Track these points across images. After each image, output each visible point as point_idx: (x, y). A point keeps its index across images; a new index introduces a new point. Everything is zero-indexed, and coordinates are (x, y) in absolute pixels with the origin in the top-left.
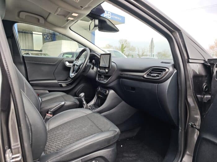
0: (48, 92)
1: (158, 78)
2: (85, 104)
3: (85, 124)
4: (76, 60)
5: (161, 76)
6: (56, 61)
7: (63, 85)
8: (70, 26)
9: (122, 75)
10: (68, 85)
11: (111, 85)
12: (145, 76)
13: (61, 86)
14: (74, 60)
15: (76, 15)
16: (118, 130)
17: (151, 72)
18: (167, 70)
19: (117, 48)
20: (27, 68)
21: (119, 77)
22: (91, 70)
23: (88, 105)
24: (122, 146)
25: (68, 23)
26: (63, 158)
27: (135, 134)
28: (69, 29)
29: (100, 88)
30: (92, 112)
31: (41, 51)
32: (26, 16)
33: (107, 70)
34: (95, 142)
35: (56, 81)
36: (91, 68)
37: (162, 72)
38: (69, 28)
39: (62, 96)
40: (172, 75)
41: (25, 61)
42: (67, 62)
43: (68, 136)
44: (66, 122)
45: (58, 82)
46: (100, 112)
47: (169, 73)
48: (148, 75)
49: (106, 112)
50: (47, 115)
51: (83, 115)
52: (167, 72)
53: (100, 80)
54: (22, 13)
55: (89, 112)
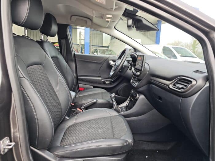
0: (92, 87)
1: (183, 90)
2: (115, 105)
3: (103, 126)
4: (118, 59)
5: (186, 88)
6: (101, 60)
7: (106, 82)
8: (114, 26)
9: (152, 80)
10: (111, 83)
11: (141, 89)
12: (171, 86)
13: (104, 83)
14: (117, 59)
15: (111, 16)
16: (130, 141)
17: (179, 82)
18: (194, 82)
19: (188, 45)
20: (77, 65)
21: (150, 83)
22: (129, 71)
23: (119, 107)
24: (147, 157)
25: (109, 23)
26: (66, 154)
27: (168, 148)
28: (114, 29)
29: (134, 90)
30: (118, 115)
31: (108, 47)
32: (76, 19)
33: (138, 73)
34: (97, 148)
35: (100, 78)
36: (129, 68)
37: (188, 83)
38: (114, 27)
39: (102, 93)
40: (200, 90)
41: (76, 59)
42: (112, 61)
43: (84, 134)
44: (91, 119)
45: (102, 80)
46: (125, 116)
47: (196, 87)
48: (174, 85)
49: (135, 118)
50: (78, 110)
51: (108, 116)
52: (194, 85)
53: (133, 82)
54: (73, 17)
55: (115, 114)
